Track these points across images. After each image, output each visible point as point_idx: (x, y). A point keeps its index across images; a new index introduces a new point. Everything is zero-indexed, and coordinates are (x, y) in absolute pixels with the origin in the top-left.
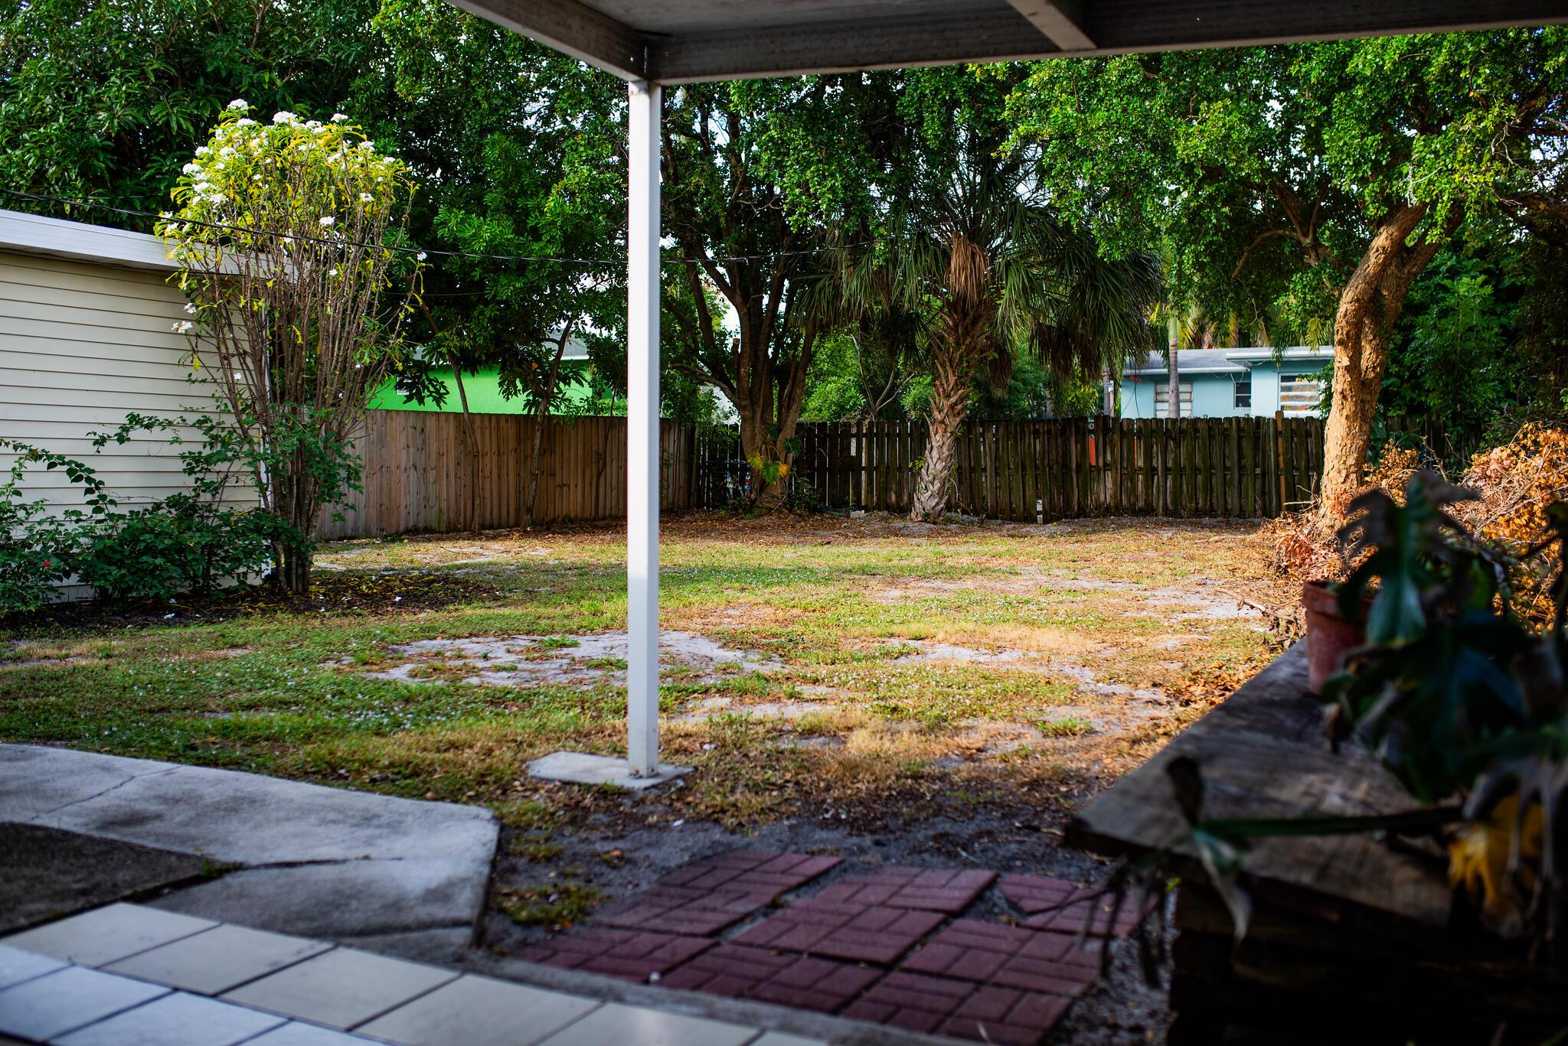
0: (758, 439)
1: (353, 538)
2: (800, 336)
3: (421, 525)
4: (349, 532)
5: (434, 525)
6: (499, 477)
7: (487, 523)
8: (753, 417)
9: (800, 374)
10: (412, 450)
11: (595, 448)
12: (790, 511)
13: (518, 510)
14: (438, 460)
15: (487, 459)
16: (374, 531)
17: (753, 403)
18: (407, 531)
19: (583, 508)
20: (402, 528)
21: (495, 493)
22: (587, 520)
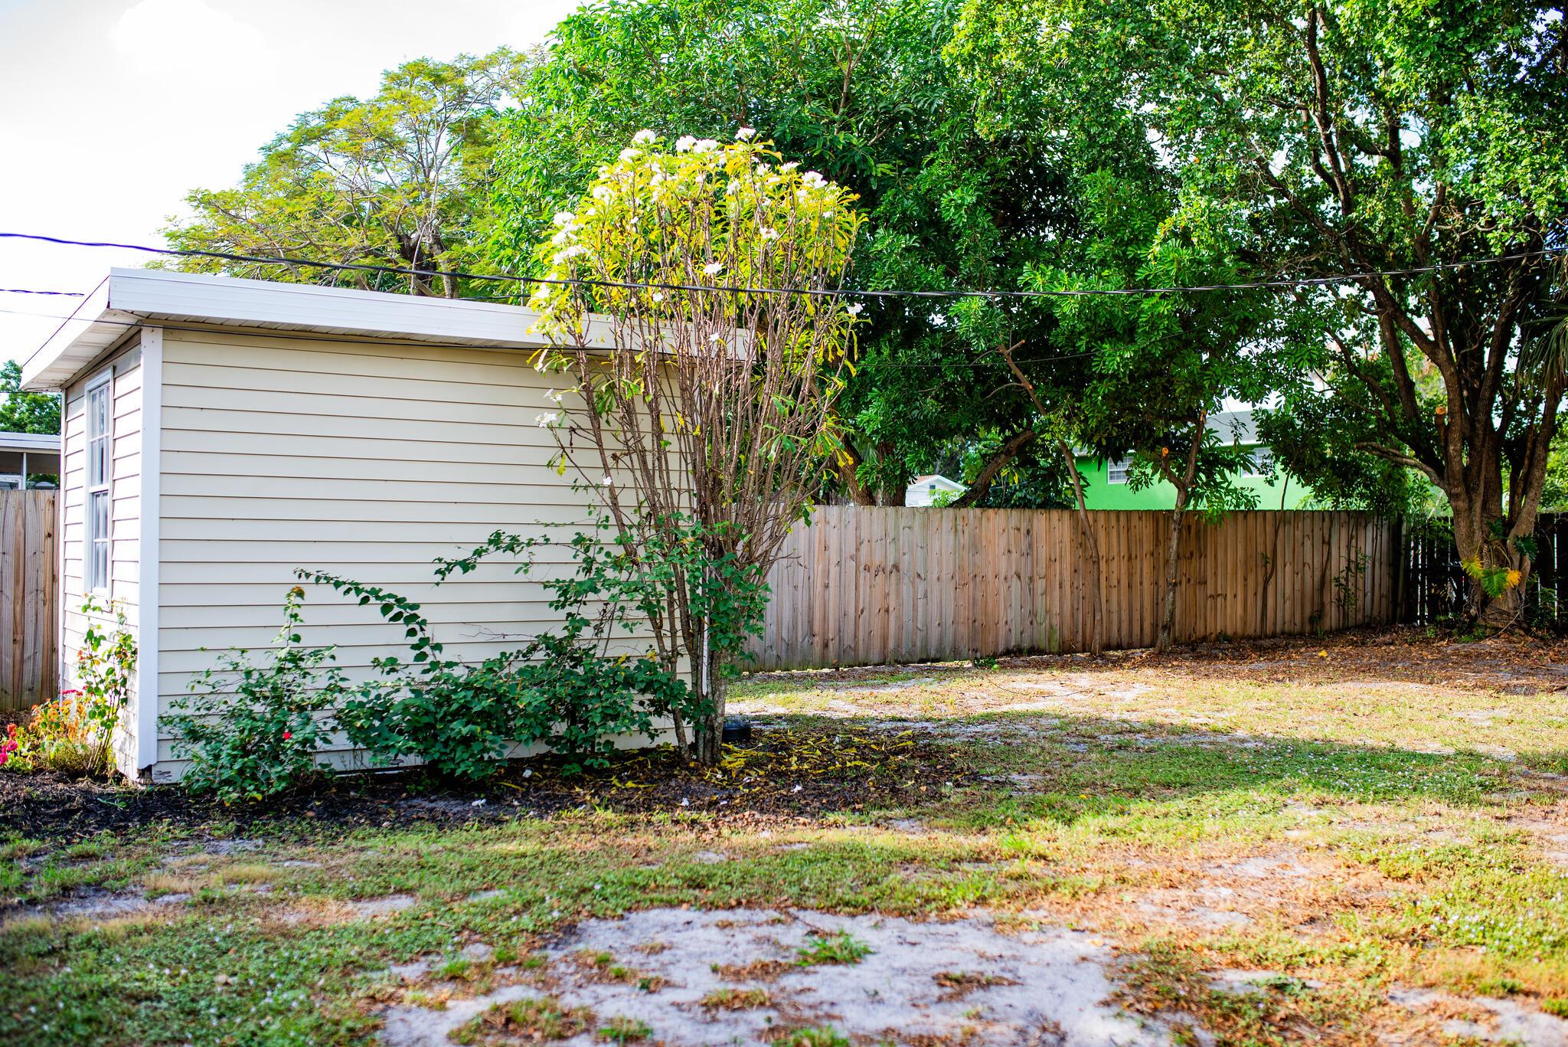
0: (1478, 537)
1: (938, 660)
2: (1537, 400)
3: (1026, 645)
4: (933, 654)
5: (1043, 645)
6: (1130, 586)
7: (1114, 642)
8: (1470, 508)
9: (1540, 450)
10: (1014, 555)
11: (1260, 549)
12: (1528, 632)
13: (1155, 626)
14: (1048, 567)
15: (1114, 565)
16: (965, 652)
17: (1469, 491)
18: (1007, 652)
19: (1245, 623)
20: (1001, 648)
21: (1124, 606)
22: (1249, 638)
